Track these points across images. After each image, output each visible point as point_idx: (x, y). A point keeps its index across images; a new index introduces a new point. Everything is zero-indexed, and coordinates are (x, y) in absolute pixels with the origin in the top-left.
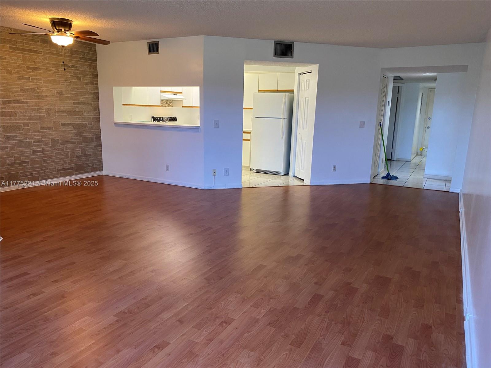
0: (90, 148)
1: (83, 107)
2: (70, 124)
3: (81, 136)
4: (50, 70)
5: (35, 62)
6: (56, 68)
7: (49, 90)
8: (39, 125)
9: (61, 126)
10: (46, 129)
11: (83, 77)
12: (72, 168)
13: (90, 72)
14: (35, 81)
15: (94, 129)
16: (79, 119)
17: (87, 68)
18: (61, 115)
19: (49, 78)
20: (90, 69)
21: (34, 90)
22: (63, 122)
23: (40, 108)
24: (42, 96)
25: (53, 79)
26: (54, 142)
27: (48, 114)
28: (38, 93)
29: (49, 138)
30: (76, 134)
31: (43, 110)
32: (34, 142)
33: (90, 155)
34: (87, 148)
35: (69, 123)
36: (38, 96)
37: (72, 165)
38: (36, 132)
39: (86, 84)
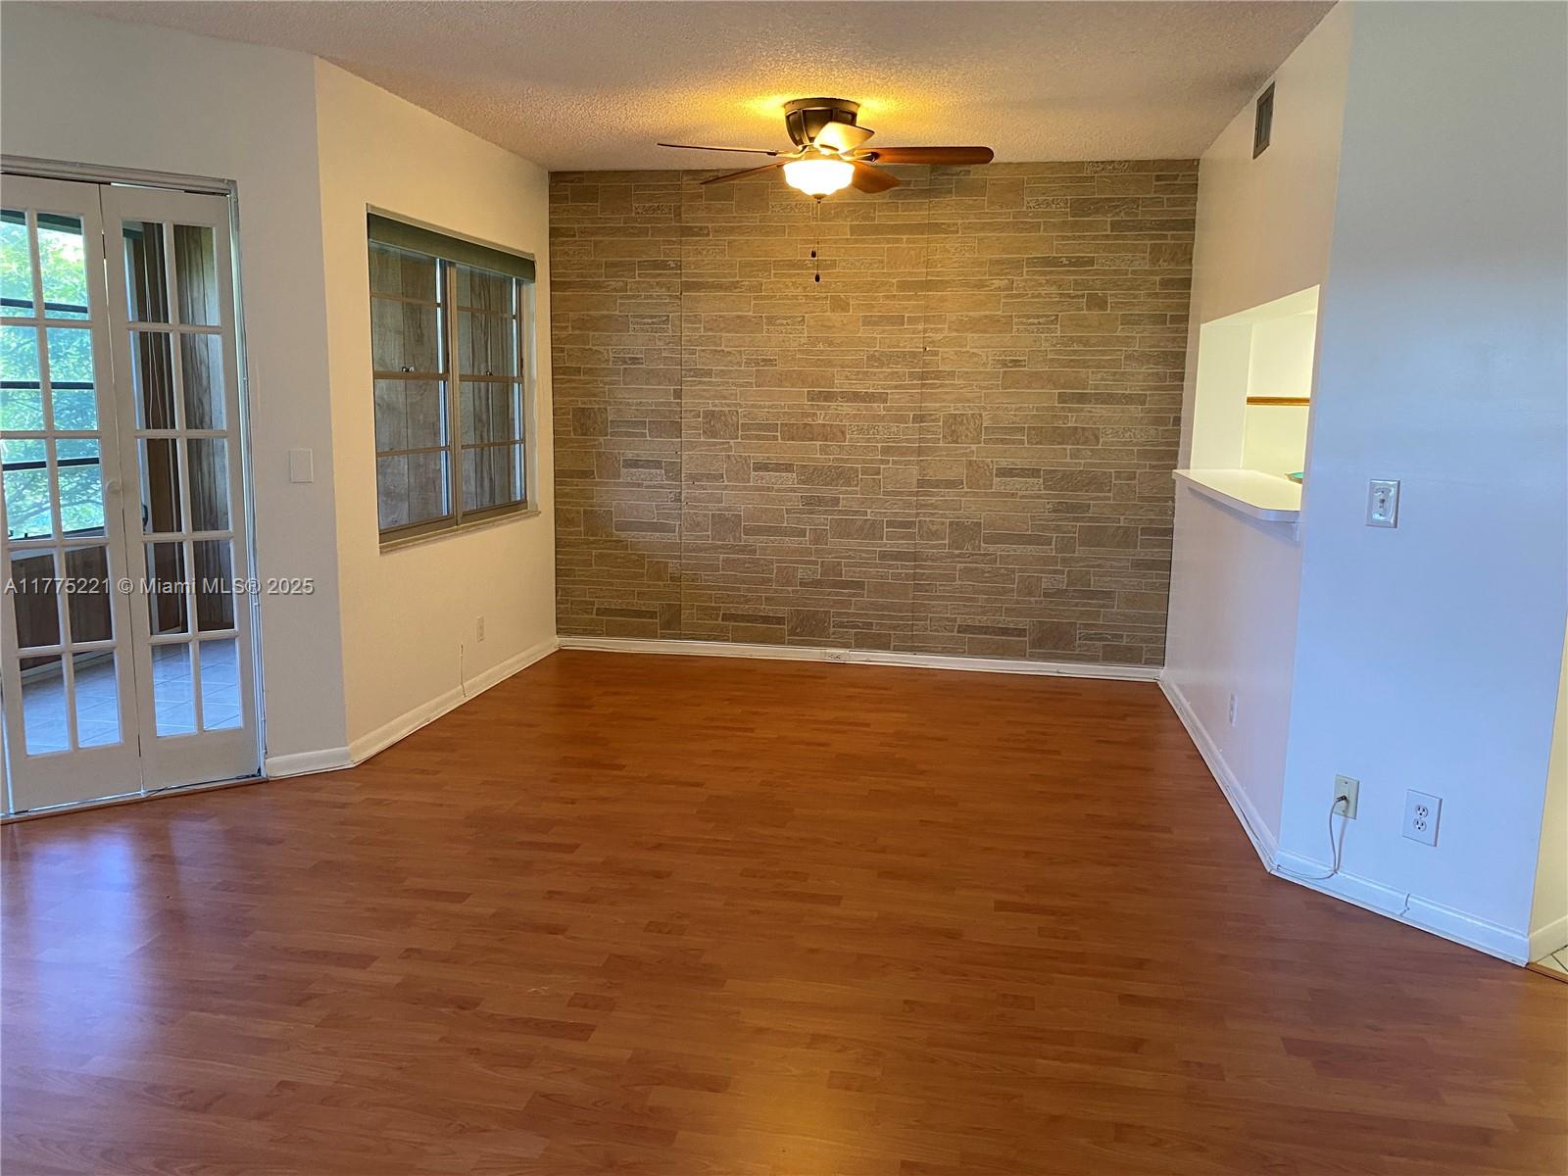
0: (1111, 567)
1: (1100, 410)
2: (1034, 473)
3: (1076, 519)
4: (980, 285)
5: (928, 264)
6: (1006, 274)
7: (968, 352)
8: (915, 470)
9: (996, 480)
10: (937, 487)
11: (1116, 296)
12: (1021, 632)
13: (1152, 273)
14: (920, 327)
15: (1143, 499)
16: (1075, 455)
17: (1144, 259)
18: (1002, 441)
19: (971, 314)
20: (1154, 261)
21: (914, 354)
22: (1004, 463)
23: (923, 416)
24: (938, 375)
25: (987, 313)
26: (962, 532)
27: (953, 436)
28: (926, 364)
29: (943, 516)
30: (1055, 511)
31: (933, 421)
32: (890, 524)
33: (1108, 595)
34: (1099, 566)
35: (1026, 469)
36: (923, 376)
37: (1023, 622)
38: (901, 493)
39: (1127, 321)
